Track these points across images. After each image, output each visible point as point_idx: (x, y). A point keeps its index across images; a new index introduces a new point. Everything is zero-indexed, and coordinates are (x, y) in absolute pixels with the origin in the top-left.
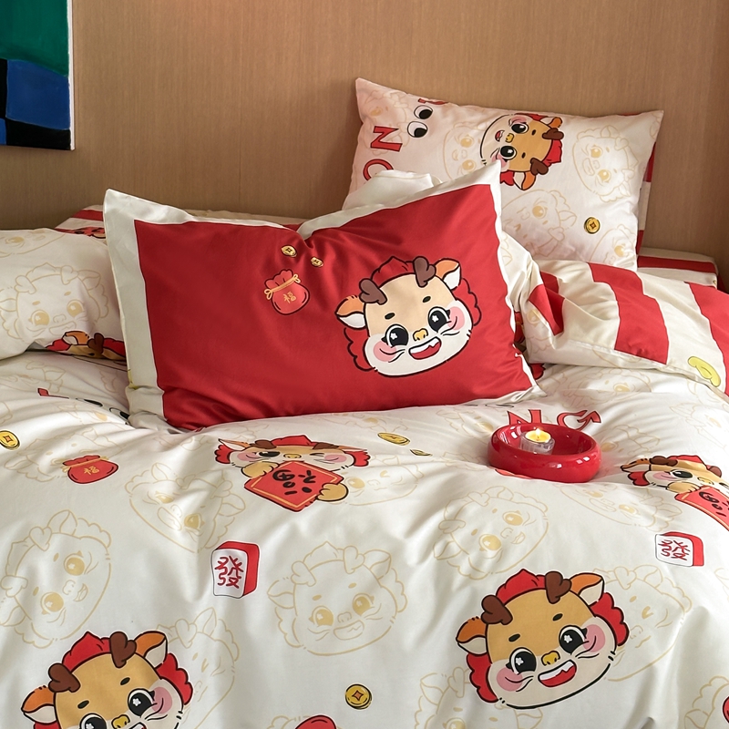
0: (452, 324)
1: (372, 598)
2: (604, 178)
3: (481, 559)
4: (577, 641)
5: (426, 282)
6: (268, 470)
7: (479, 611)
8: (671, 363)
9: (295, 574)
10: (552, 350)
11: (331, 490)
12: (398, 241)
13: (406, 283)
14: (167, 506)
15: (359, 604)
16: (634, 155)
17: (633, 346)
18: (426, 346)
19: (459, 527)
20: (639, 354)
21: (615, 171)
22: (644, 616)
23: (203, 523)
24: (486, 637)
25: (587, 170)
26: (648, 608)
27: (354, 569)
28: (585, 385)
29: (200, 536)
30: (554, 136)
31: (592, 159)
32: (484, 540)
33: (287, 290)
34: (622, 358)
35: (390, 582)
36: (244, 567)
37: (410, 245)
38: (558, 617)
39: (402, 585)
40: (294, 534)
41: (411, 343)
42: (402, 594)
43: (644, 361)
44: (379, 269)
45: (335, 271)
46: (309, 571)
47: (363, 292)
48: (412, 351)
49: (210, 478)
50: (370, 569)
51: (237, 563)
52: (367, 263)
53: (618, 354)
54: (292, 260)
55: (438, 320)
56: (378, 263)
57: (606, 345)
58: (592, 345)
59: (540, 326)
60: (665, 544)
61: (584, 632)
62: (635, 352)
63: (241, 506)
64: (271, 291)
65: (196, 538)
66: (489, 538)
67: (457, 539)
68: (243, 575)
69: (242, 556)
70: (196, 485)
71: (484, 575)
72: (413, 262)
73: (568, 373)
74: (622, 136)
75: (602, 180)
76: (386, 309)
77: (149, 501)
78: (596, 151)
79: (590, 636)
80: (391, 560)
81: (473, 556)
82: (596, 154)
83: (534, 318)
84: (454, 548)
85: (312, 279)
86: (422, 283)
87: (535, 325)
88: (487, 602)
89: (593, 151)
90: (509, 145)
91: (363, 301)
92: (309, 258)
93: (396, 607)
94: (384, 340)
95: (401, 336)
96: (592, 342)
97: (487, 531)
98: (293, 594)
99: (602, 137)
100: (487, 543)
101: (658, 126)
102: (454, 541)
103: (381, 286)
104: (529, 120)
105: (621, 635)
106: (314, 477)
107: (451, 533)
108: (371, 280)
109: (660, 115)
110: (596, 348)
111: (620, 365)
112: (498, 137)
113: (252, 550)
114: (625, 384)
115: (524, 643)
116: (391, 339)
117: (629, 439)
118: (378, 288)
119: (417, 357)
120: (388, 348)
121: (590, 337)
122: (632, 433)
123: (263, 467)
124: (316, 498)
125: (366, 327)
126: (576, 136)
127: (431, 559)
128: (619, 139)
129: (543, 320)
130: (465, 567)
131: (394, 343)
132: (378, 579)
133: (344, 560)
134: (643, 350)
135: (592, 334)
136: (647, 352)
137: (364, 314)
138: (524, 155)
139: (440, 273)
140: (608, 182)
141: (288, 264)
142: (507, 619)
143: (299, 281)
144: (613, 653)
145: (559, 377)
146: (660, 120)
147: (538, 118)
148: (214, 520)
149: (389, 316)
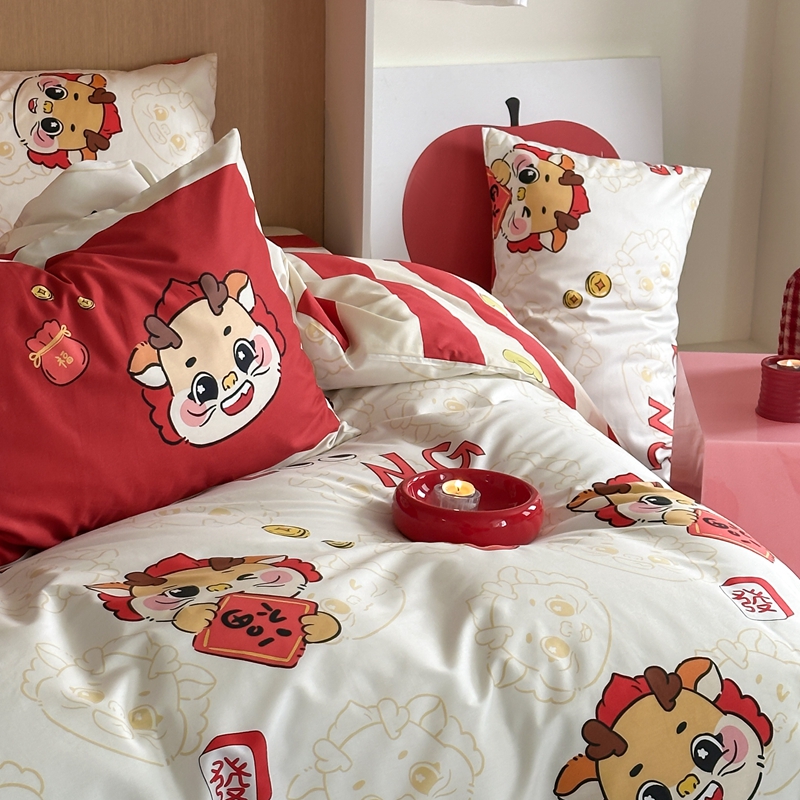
0: (259, 359)
1: (437, 766)
2: (179, 145)
3: (555, 672)
4: (715, 754)
5: (221, 306)
6: (211, 616)
7: (581, 746)
8: (489, 362)
9: (320, 759)
10: (349, 373)
11: (315, 626)
12: (172, 257)
13: (198, 313)
14: (102, 704)
15: (420, 778)
16: (203, 112)
17: (444, 348)
18: (238, 395)
19: (507, 636)
20: (453, 358)
21: (189, 135)
22: (781, 698)
23: (159, 719)
24: (598, 779)
25: (156, 137)
26: (780, 687)
27: (399, 731)
28: (412, 410)
29: (160, 738)
30: (103, 99)
31: (159, 123)
32: (547, 648)
33: (59, 349)
34: (433, 366)
35: (453, 737)
36: (251, 769)
37: (189, 259)
38: (681, 728)
39: (469, 735)
40: (301, 701)
41: (222, 394)
42: (475, 749)
43: (460, 365)
44: (162, 300)
45: (109, 312)
46: (339, 749)
47: (152, 335)
48: (225, 405)
49: (132, 647)
50: (419, 725)
51: (237, 765)
52: (146, 295)
53: (429, 362)
54: (53, 305)
55: (245, 357)
56: (158, 291)
57: (413, 353)
58: (398, 356)
59: (327, 342)
60: (739, 597)
61: (719, 738)
62: (447, 356)
63: (207, 679)
64: (38, 355)
65: (157, 743)
66: (552, 641)
67: (514, 652)
68: (252, 781)
69: (243, 752)
70: (113, 663)
71: (570, 694)
72: (199, 283)
73: (369, 397)
74: (184, 90)
75: (177, 148)
76: (183, 354)
77: (70, 705)
78: (160, 112)
79: (728, 743)
80: (444, 703)
81: (544, 671)
82: (162, 117)
83: (316, 334)
84: (517, 666)
85: (85, 328)
86: (217, 310)
87: (321, 343)
88: (587, 730)
89: (156, 112)
90: (50, 116)
91: (155, 348)
92: (73, 299)
93: (471, 768)
94: (191, 396)
95: (209, 388)
96: (397, 352)
97: (543, 633)
98: (325, 789)
99: (161, 94)
100: (553, 650)
101: (214, 72)
102: (512, 657)
103: (170, 323)
104: (63, 82)
105: (764, 731)
106: (278, 611)
107: (502, 647)
108: (155, 316)
109: (214, 58)
110: (404, 359)
111: (433, 375)
112: (32, 107)
113: (254, 740)
114: (453, 399)
115: (650, 775)
116: (198, 393)
117: (538, 468)
118: (168, 325)
119: (231, 412)
120: (196, 407)
121: (393, 347)
122: (537, 460)
123: (199, 613)
124: (305, 642)
125: (168, 383)
126: (132, 96)
127: (492, 690)
128: (181, 94)
129: (328, 334)
130: (540, 689)
131: (203, 398)
132: (436, 736)
133: (382, 722)
134: (456, 352)
135: (395, 342)
136: (460, 353)
137: (160, 365)
138: (73, 128)
139: (233, 293)
140: (184, 149)
141: (49, 313)
142: (620, 747)
143: (69, 335)
144: (761, 757)
145: (359, 405)
146: (215, 65)
147: (74, 78)
148: (179, 710)
149: (190, 362)
